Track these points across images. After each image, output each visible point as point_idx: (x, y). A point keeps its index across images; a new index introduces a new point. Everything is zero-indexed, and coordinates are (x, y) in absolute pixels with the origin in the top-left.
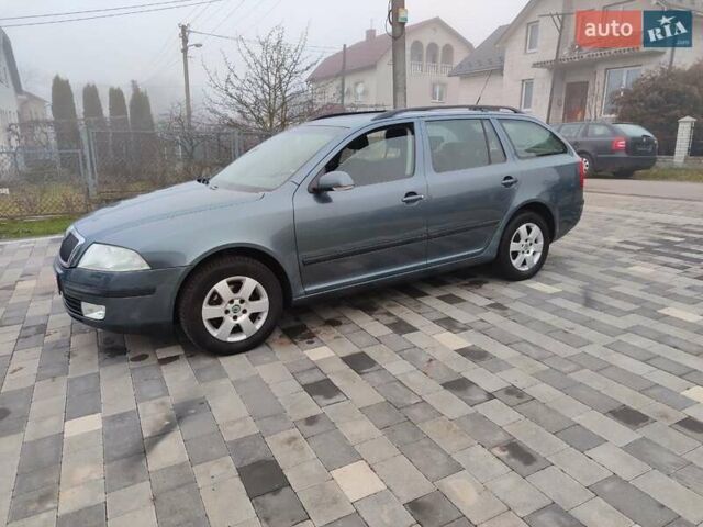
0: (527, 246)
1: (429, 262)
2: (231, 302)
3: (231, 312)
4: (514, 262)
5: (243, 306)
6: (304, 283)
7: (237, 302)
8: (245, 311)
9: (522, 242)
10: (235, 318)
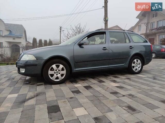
0: (137, 65)
1: (109, 66)
2: (56, 70)
3: (56, 73)
4: (133, 69)
5: (59, 72)
6: (75, 68)
7: (58, 70)
8: (59, 73)
9: (135, 64)
10: (57, 75)
